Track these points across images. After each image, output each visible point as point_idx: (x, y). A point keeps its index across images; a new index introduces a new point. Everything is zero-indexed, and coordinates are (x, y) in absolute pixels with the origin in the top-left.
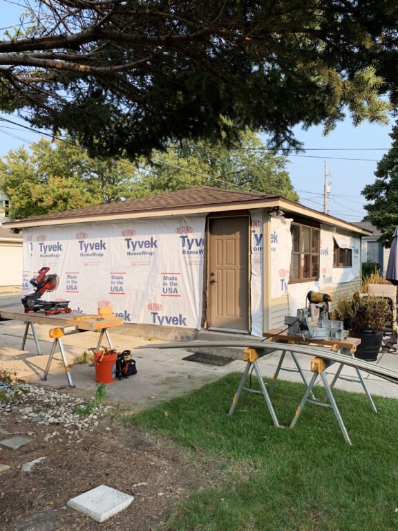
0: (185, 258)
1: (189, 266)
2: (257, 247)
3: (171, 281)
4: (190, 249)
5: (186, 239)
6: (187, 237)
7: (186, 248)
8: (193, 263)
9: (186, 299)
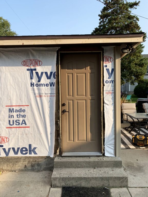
0: (34, 90)
1: (38, 99)
2: (109, 80)
3: (18, 113)
4: (39, 81)
5: (34, 72)
6: (35, 70)
7: (35, 81)
8: (44, 95)
9: (36, 129)
